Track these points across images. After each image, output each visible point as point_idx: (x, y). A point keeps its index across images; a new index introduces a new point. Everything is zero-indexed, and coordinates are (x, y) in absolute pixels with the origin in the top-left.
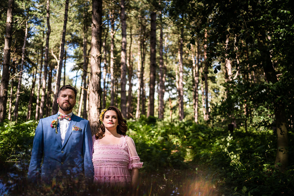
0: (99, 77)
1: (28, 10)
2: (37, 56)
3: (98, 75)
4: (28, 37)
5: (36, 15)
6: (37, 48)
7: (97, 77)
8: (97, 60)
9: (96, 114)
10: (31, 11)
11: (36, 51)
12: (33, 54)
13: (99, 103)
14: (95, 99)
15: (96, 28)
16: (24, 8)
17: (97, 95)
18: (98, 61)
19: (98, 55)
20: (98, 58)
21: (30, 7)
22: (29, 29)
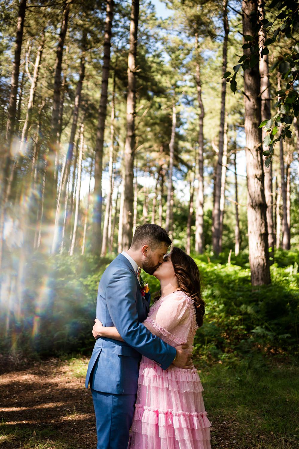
0: (260, 183)
1: (175, 86)
2: (193, 153)
3: (258, 179)
4: (178, 126)
5: (186, 92)
6: (194, 141)
7: (257, 182)
8: (255, 153)
9: (259, 244)
10: (178, 87)
11: (193, 146)
12: (188, 151)
13: (263, 225)
14: (256, 219)
15: (250, 100)
16: (169, 85)
17: (259, 212)
18: (257, 156)
19: (256, 145)
20: (257, 150)
21: (176, 82)
22: (178, 114)
